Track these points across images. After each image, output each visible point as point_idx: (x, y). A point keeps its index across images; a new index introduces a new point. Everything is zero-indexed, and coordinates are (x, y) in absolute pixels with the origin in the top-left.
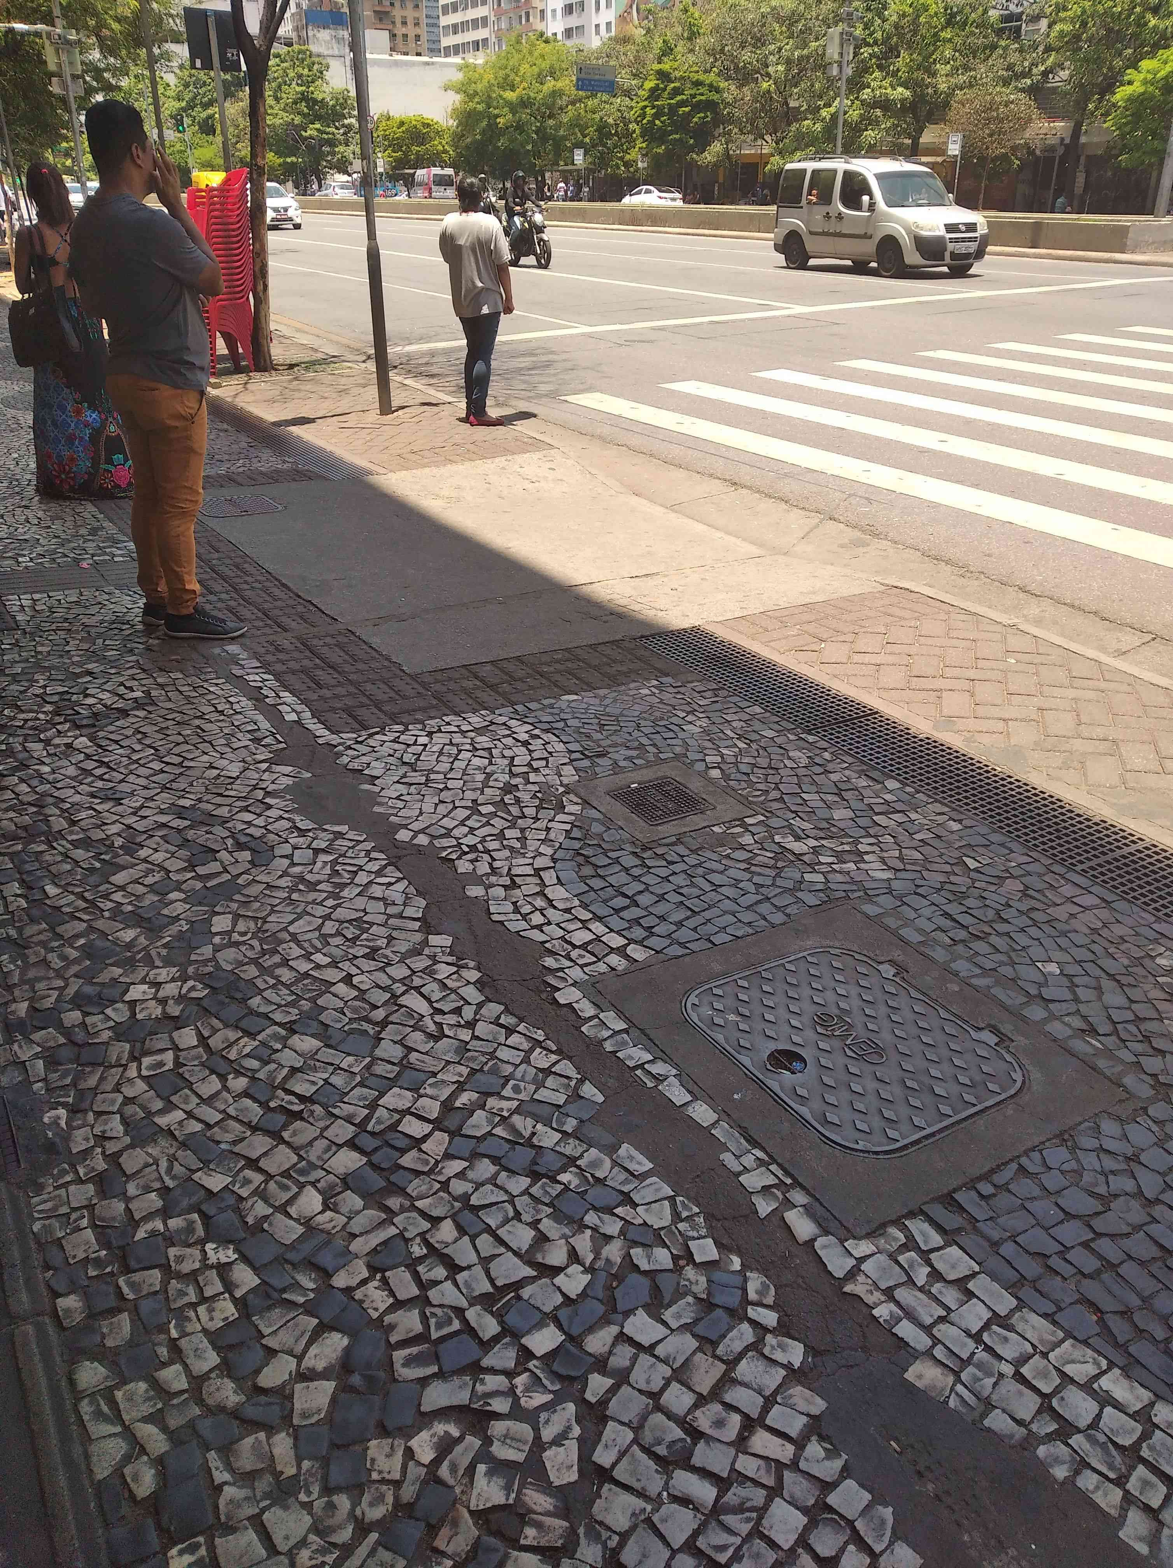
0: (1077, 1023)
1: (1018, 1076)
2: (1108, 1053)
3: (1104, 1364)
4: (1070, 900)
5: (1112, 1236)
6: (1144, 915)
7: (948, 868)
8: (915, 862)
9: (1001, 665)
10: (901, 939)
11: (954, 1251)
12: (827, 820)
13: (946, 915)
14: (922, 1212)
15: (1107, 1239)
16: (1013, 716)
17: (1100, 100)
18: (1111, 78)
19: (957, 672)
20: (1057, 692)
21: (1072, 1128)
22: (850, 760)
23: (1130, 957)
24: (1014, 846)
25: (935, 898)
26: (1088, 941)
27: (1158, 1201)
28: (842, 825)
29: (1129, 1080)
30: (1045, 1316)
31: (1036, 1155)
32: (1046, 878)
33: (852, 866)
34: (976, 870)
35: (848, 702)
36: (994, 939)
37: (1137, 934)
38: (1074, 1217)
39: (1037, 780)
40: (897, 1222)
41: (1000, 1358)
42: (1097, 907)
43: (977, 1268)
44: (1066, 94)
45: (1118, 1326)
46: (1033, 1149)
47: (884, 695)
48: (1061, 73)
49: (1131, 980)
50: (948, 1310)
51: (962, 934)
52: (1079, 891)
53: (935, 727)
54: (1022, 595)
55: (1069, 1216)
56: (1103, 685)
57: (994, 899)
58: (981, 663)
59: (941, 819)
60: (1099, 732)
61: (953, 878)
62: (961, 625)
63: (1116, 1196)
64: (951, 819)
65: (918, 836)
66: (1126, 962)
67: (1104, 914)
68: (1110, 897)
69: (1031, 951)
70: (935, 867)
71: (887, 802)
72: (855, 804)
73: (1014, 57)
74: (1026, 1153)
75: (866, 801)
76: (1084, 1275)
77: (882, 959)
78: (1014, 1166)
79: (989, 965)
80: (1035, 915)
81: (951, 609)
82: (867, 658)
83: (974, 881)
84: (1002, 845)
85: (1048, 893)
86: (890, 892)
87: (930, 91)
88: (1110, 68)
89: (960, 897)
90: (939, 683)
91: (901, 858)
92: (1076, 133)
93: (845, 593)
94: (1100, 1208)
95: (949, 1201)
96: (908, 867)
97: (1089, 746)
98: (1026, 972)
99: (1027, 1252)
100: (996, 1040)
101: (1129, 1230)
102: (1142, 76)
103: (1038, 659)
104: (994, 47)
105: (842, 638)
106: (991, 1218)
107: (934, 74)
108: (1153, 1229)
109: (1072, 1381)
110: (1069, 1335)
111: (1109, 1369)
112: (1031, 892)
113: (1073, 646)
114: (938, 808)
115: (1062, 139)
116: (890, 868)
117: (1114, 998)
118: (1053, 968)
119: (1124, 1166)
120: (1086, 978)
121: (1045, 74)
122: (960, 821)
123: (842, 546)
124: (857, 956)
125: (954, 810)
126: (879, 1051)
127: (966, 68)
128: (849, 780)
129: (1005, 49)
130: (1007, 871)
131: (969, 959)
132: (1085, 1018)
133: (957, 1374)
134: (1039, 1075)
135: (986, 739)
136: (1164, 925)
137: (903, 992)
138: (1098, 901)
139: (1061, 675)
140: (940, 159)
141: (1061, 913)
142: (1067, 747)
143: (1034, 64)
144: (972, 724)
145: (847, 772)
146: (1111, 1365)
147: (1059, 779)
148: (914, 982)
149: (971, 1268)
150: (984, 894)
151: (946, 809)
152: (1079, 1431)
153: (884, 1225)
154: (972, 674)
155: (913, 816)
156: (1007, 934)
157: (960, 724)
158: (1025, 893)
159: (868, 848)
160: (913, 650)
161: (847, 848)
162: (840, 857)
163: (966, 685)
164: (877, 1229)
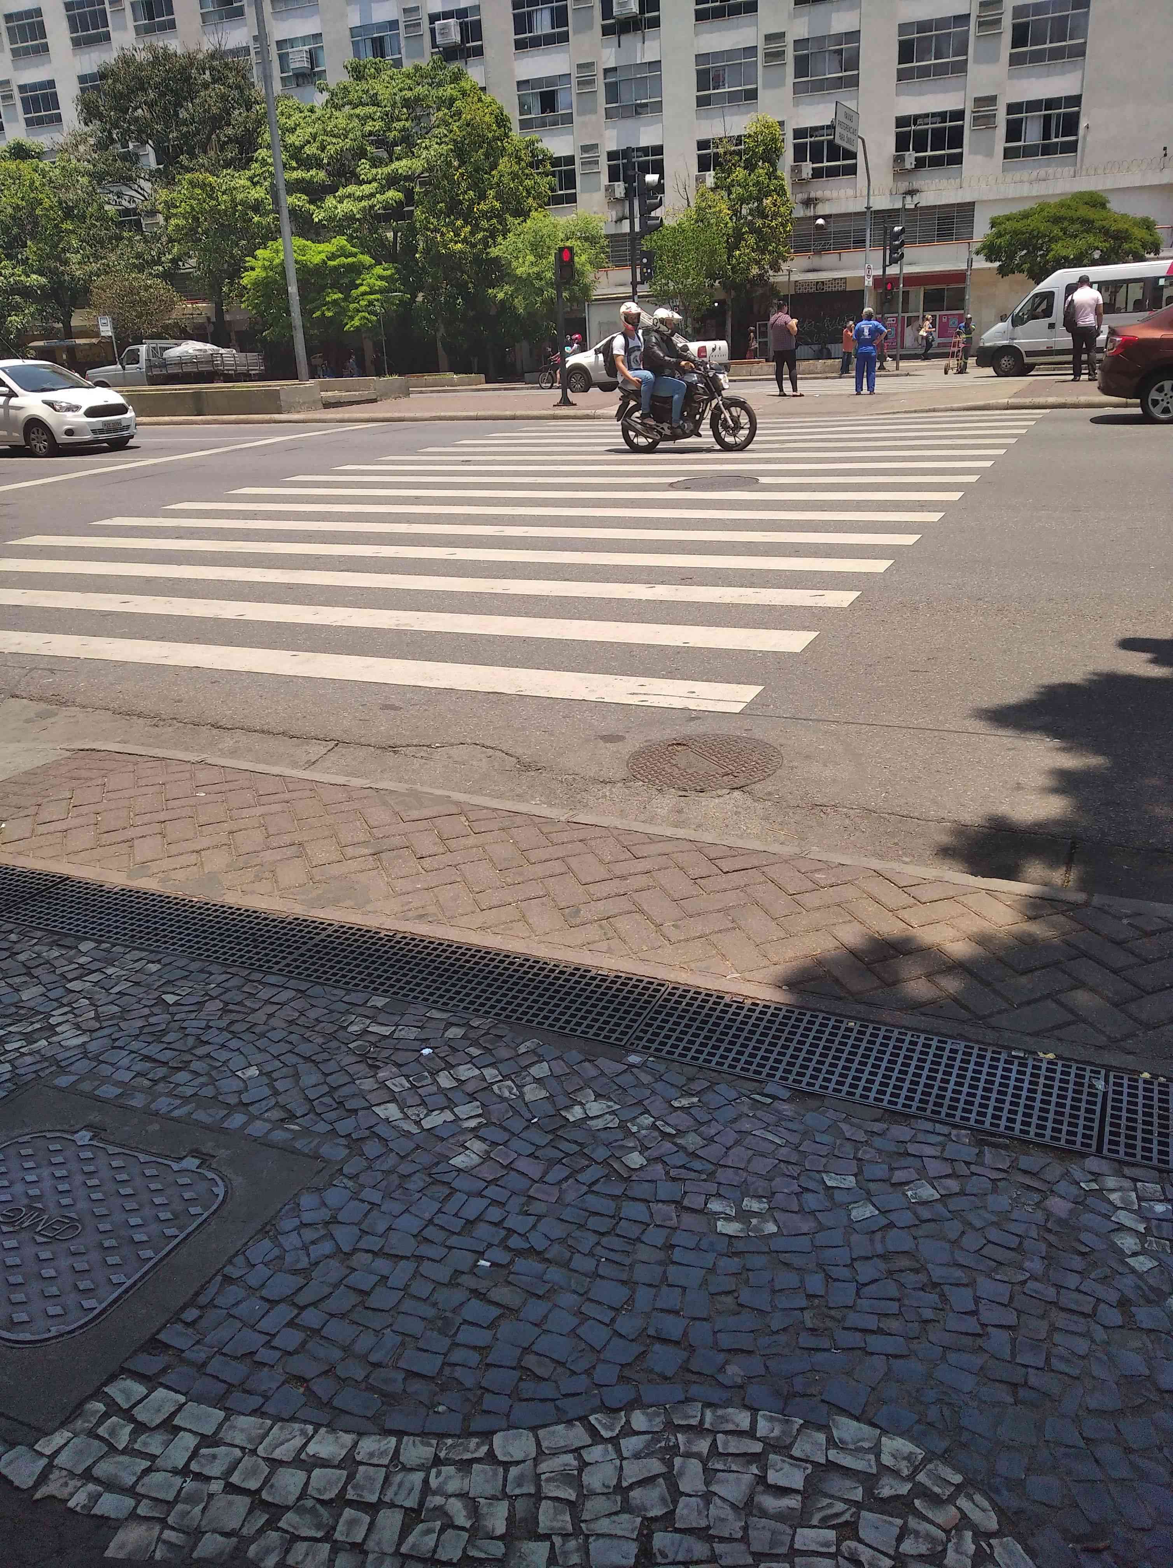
0: (276, 1114)
1: (220, 1190)
2: (306, 1132)
3: (310, 1428)
4: (268, 1002)
5: (314, 1304)
6: (335, 992)
7: (146, 1011)
8: (113, 1017)
9: (192, 802)
10: (98, 1099)
11: (161, 1392)
12: (15, 1005)
13: (147, 1058)
14: (123, 1370)
15: (311, 1308)
16: (205, 846)
17: (231, 284)
18: (235, 264)
19: (147, 818)
20: (245, 813)
21: (274, 1217)
22: (39, 934)
23: (323, 1034)
24: (214, 968)
25: (135, 1045)
26: (285, 1033)
27: (355, 1250)
28: (31, 1004)
29: (326, 1150)
30: (254, 1413)
31: (240, 1260)
32: (246, 989)
33: (44, 1043)
34: (176, 1004)
35: (34, 875)
36: (196, 1065)
37: (331, 1011)
38: (278, 1302)
39: (232, 899)
40: (98, 1394)
41: (208, 1479)
42: (293, 999)
43: (182, 1399)
44: (199, 279)
45: (322, 1388)
46: (236, 1254)
47: (73, 858)
48: (190, 261)
49: (325, 1056)
50: (153, 1457)
51: (162, 1071)
52: (275, 991)
53: (129, 877)
54: (215, 731)
55: (273, 1303)
56: (287, 796)
57: (193, 1025)
58: (171, 804)
59: (138, 966)
60: (287, 839)
61: (152, 1020)
62: (149, 772)
63: (317, 1263)
64: (149, 962)
65: (116, 989)
66: (320, 1040)
67: (299, 1004)
68: (303, 986)
69: (231, 1064)
70: (135, 1014)
71: (81, 966)
72: (46, 978)
73: (140, 247)
74: (230, 1261)
75: (58, 972)
76: (290, 1354)
77: (78, 1127)
78: (219, 1278)
79: (189, 1092)
80: (236, 1028)
81: (139, 759)
82: (52, 827)
83: (173, 1015)
84: (202, 971)
85: (247, 1003)
86: (85, 1055)
87: (66, 278)
88: (232, 256)
89: (159, 1036)
90: (130, 833)
91: (97, 1018)
92: (219, 312)
93: (28, 767)
94: (301, 1281)
95: (154, 1345)
96: (105, 1024)
97: (277, 855)
98: (229, 1085)
99: (236, 1358)
100: (197, 1162)
101: (330, 1290)
102: (260, 263)
103: (227, 787)
104: (120, 238)
105: (26, 812)
106: (198, 1342)
107: (66, 262)
108: (351, 1280)
109: (281, 1463)
110: (277, 1419)
111: (316, 1431)
112: (231, 1007)
113: (260, 768)
114: (137, 954)
115: (208, 319)
116: (85, 1031)
117: (310, 1078)
118: (253, 1071)
119: (323, 1232)
120: (284, 1070)
121: (174, 261)
122: (159, 962)
123: (27, 721)
124: (48, 1135)
125: (152, 952)
126: (72, 1224)
127: (97, 258)
128: (39, 955)
129: (130, 239)
130: (207, 994)
131: (170, 1094)
132: (283, 1107)
133: (163, 1521)
134: (240, 1179)
135: (180, 875)
136: (353, 994)
137: (100, 1154)
138: (293, 993)
139: (249, 795)
140: (94, 341)
141: (260, 1017)
142: (258, 861)
143: (161, 253)
144: (166, 864)
145: (37, 948)
146: (317, 1427)
147: (253, 892)
148: (111, 1138)
149: (176, 1401)
150: (184, 1025)
151: (144, 954)
152: (288, 1508)
153: (81, 1404)
154: (162, 816)
155: (110, 971)
156: (208, 1055)
157: (154, 867)
158: (225, 1011)
159: (61, 1019)
160: (99, 808)
161: (37, 1026)
162: (29, 1038)
163: (157, 828)
164: (73, 1412)
